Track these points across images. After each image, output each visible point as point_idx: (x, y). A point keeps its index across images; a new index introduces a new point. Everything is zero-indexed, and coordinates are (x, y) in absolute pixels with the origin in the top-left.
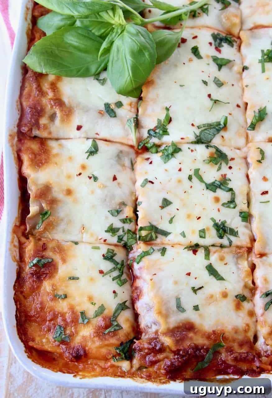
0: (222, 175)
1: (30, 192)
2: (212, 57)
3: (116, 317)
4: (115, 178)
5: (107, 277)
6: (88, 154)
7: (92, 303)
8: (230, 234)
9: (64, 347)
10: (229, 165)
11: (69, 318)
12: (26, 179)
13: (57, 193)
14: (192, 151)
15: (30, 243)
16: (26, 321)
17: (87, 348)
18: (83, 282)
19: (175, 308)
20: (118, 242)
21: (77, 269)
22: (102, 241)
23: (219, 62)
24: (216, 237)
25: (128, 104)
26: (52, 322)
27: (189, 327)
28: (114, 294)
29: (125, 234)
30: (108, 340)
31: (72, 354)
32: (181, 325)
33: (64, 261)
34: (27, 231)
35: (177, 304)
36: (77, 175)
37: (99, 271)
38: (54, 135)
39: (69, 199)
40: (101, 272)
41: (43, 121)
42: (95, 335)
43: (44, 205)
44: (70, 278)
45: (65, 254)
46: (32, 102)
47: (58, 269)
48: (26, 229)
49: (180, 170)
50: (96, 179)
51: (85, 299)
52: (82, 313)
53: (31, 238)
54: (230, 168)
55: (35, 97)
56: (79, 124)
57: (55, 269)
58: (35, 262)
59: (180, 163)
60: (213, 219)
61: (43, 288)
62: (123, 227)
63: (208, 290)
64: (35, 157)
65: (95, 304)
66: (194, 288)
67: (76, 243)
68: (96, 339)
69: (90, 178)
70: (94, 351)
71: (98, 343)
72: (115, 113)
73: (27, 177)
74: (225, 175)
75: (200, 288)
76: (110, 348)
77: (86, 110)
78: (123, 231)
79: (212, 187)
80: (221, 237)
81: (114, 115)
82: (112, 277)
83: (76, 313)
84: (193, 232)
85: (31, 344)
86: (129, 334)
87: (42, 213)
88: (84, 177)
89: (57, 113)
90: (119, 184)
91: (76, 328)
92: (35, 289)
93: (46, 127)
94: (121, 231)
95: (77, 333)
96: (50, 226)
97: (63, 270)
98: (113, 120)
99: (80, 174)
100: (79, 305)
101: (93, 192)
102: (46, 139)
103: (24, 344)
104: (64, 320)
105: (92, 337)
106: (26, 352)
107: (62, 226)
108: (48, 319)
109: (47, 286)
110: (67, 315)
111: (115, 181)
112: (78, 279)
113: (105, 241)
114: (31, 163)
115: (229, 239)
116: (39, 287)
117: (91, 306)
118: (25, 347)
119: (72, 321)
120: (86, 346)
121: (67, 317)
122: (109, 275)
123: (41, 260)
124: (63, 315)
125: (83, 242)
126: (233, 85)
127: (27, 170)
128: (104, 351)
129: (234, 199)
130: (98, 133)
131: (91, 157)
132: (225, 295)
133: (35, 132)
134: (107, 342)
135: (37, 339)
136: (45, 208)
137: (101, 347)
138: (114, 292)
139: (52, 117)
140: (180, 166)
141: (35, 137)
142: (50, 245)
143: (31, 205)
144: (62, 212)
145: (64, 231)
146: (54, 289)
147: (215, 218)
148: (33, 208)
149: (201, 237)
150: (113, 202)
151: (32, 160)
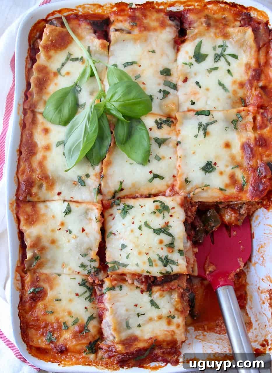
0: (165, 223)
1: (26, 244)
2: (154, 138)
3: (87, 325)
4: (83, 230)
5: (81, 298)
6: (65, 213)
7: (71, 316)
8: (172, 264)
9: (52, 345)
10: (170, 214)
11: (55, 326)
12: (23, 233)
13: (45, 242)
14: (142, 207)
15: (28, 277)
16: (27, 328)
17: (67, 346)
18: (64, 303)
19: (125, 327)
20: (88, 274)
21: (60, 293)
22: (77, 273)
23: (159, 142)
24: (162, 265)
25: (94, 175)
26: (45, 329)
27: (135, 339)
28: (85, 309)
29: (92, 269)
30: (81, 341)
31: (58, 350)
32: (129, 338)
33: (51, 288)
34: (25, 269)
35: (127, 325)
36: (58, 230)
37: (76, 294)
38: (42, 199)
39: (53, 246)
40: (77, 295)
41: (34, 190)
42: (73, 337)
43: (36, 252)
44: (56, 300)
45: (52, 283)
46: (26, 177)
47: (47, 294)
48: (25, 268)
49: (133, 223)
50: (70, 232)
51: (66, 313)
52: (64, 323)
53: (28, 274)
54: (171, 216)
55: (28, 173)
56: (60, 191)
57: (45, 294)
58: (31, 290)
59: (133, 218)
60: (158, 255)
61: (37, 307)
62: (90, 265)
63: (148, 315)
64: (29, 218)
65: (73, 317)
66: (139, 314)
67: (59, 275)
68: (74, 340)
69: (67, 231)
70: (72, 348)
71: (74, 342)
72: (84, 183)
73: (24, 232)
74: (168, 223)
75: (143, 314)
76: (82, 346)
77: (64, 181)
78: (91, 267)
79: (157, 231)
80: (165, 266)
81: (84, 185)
82: (84, 298)
83: (60, 322)
84: (144, 263)
85: (31, 343)
86: (95, 335)
87: (36, 257)
88: (63, 231)
89: (44, 184)
90: (87, 234)
91: (60, 333)
92: (32, 308)
93: (36, 194)
94: (89, 267)
95: (61, 336)
96: (41, 265)
97: (51, 294)
98: (84, 188)
99: (60, 229)
100: (62, 317)
101: (69, 241)
102: (36, 202)
103: (27, 344)
104: (52, 327)
105: (71, 338)
106: (27, 350)
107: (49, 264)
108: (42, 327)
109: (40, 305)
110: (54, 324)
111: (84, 232)
112: (61, 300)
113: (79, 273)
114: (26, 222)
115: (170, 267)
116: (35, 306)
117: (70, 318)
118: (27, 346)
119: (58, 328)
120: (67, 344)
121: (54, 326)
122: (82, 296)
123: (35, 289)
124: (52, 324)
125: (64, 273)
126: (170, 158)
127: (23, 227)
128: (79, 348)
129: (174, 242)
130: (73, 197)
131: (67, 216)
132: (160, 318)
133: (28, 198)
134: (80, 342)
135: (35, 340)
136: (37, 253)
137: (77, 345)
138: (86, 308)
139: (40, 186)
140: (133, 220)
141: (29, 201)
142: (42, 277)
143: (27, 252)
144: (49, 255)
145: (51, 267)
146: (45, 308)
147: (159, 254)
148: (29, 254)
149: (150, 266)
150: (82, 248)
151: (27, 220)
